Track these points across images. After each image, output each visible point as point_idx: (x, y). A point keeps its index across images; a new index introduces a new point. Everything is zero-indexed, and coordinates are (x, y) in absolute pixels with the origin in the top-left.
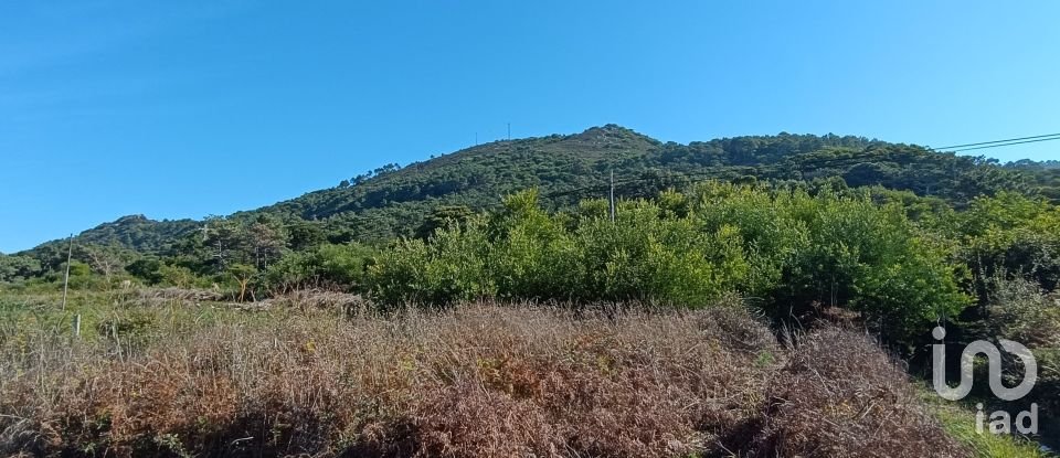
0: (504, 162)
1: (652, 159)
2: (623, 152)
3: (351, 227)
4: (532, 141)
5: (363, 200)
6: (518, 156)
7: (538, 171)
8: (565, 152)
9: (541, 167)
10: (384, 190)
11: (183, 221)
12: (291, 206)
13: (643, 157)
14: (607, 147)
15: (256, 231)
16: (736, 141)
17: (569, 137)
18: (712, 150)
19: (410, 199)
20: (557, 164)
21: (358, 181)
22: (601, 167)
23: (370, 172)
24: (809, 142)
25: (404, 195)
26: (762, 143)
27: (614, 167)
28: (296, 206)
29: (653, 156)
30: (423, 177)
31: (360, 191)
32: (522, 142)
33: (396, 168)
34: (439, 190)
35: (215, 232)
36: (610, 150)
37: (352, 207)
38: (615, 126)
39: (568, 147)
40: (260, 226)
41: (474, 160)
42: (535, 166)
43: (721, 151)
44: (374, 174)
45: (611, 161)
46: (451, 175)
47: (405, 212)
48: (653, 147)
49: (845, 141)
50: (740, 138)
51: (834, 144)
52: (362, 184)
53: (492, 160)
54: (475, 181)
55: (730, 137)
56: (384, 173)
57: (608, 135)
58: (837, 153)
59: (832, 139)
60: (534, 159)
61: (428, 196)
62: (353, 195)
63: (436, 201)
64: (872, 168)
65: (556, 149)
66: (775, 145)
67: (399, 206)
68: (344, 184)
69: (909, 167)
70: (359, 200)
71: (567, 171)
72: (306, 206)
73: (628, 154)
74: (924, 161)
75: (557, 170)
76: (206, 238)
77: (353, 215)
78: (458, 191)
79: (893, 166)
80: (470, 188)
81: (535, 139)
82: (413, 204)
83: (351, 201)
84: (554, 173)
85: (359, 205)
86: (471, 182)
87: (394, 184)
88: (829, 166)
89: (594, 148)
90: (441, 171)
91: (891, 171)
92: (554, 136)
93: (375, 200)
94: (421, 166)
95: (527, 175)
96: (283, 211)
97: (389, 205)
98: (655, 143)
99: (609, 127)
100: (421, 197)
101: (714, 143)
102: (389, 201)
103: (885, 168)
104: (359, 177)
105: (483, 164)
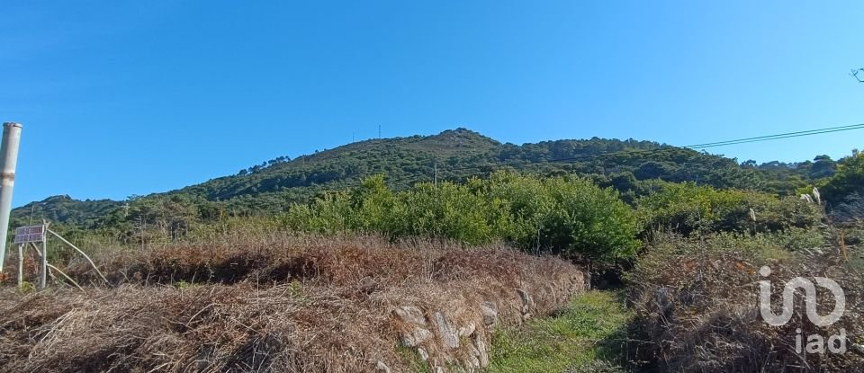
0: (375, 157)
1: (493, 156)
2: (471, 150)
3: (249, 206)
4: (398, 140)
5: (259, 185)
6: (387, 152)
7: (402, 164)
8: (424, 149)
9: (404, 161)
10: (276, 178)
11: (103, 201)
12: (197, 190)
13: (486, 154)
14: (458, 146)
15: (171, 209)
16: (558, 143)
17: (427, 138)
18: (539, 150)
19: (298, 186)
20: (418, 159)
21: (255, 170)
22: (452, 162)
23: (265, 163)
24: (614, 144)
25: (293, 182)
26: (578, 145)
27: (463, 162)
28: (202, 190)
29: (494, 154)
30: (309, 168)
31: (256, 179)
32: (391, 141)
33: (286, 160)
34: (322, 178)
35: (137, 209)
36: (461, 149)
37: (249, 191)
38: (464, 129)
39: (426, 145)
40: (174, 205)
41: (351, 155)
42: (399, 161)
43: (547, 151)
44: (268, 165)
45: (460, 158)
46: (331, 166)
47: (293, 196)
48: (495, 147)
49: (642, 144)
50: (561, 141)
51: (634, 147)
52: (258, 173)
53: (365, 155)
54: (351, 171)
55: (554, 140)
56: (276, 164)
57: (459, 136)
58: (631, 154)
59: (632, 143)
60: (400, 155)
61: (313, 183)
62: (250, 182)
63: (319, 187)
64: (656, 165)
65: (417, 147)
66: (588, 146)
67: (288, 191)
68: (243, 172)
69: (683, 166)
70: (256, 185)
71: (425, 165)
72: (210, 190)
73: (474, 152)
74: (693, 161)
75: (418, 164)
76: (127, 214)
77: (250, 197)
78: (337, 179)
79: (672, 165)
80: (346, 176)
81: (401, 139)
82: (300, 189)
83: (248, 186)
84: (416, 167)
85: (255, 189)
86: (348, 172)
87: (285, 172)
88: (625, 164)
89: (448, 147)
90: (324, 163)
91: (670, 168)
92: (416, 136)
93: (269, 186)
94: (307, 158)
95: (394, 167)
96: (190, 193)
97: (280, 190)
98: (496, 143)
99: (460, 130)
100: (307, 183)
101: (541, 144)
102: (280, 187)
103: (666, 166)
104: (256, 167)
105: (359, 158)
